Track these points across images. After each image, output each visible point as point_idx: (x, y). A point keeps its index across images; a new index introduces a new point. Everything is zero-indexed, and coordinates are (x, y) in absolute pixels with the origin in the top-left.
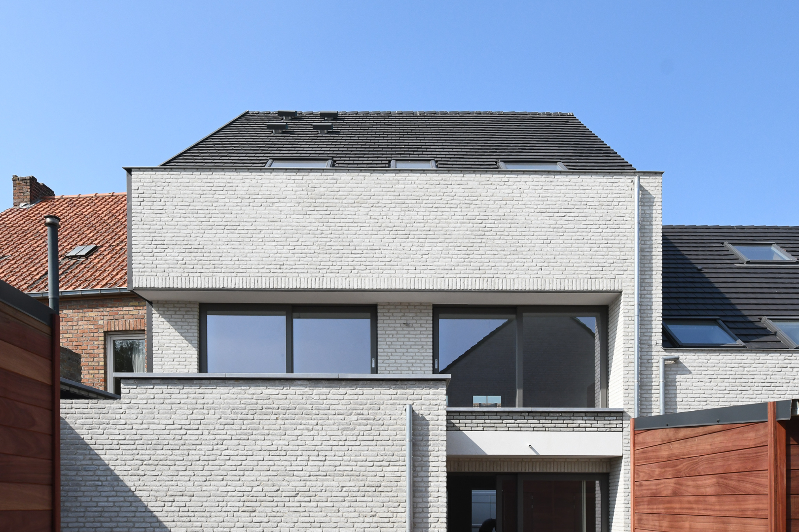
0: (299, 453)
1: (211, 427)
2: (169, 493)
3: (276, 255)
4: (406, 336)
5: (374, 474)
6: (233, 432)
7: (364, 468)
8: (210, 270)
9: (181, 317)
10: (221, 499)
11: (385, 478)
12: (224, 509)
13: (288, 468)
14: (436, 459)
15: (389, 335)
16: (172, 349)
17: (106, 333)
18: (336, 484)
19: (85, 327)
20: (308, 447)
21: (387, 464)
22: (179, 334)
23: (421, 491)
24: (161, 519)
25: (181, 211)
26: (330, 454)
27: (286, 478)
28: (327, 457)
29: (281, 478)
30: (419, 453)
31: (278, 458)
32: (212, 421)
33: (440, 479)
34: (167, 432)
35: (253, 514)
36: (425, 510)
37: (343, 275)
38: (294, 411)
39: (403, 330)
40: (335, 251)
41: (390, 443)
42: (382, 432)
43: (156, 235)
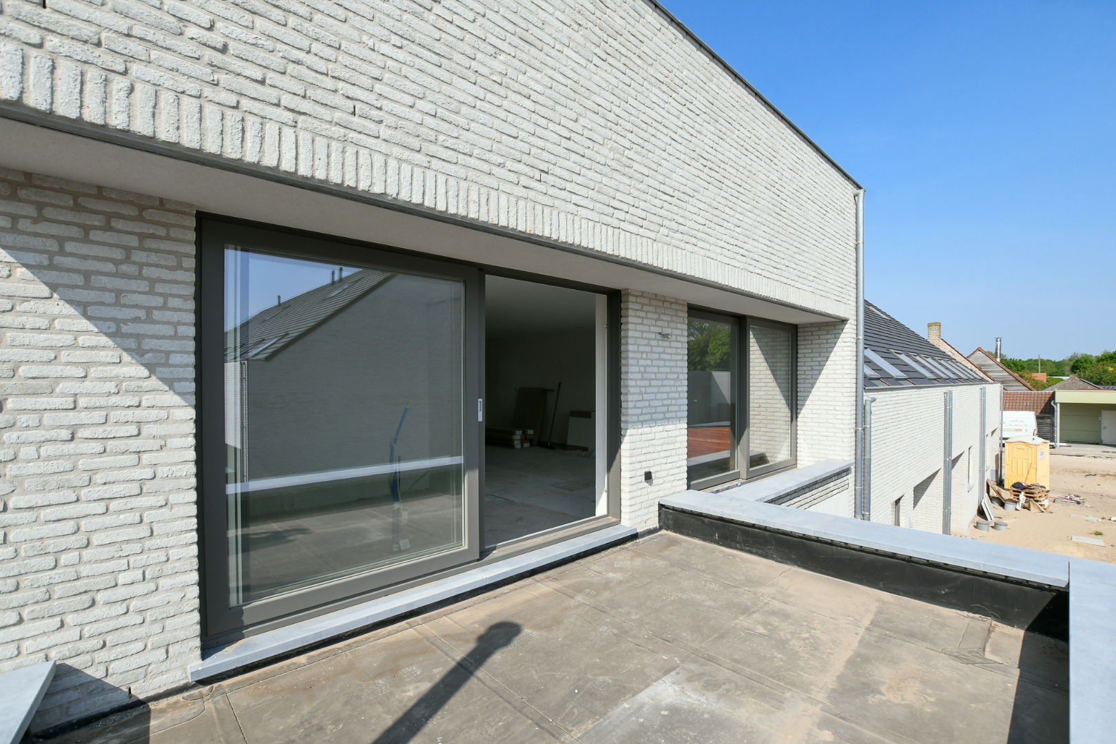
8: (337, 115)
9: (118, 254)
16: (64, 386)
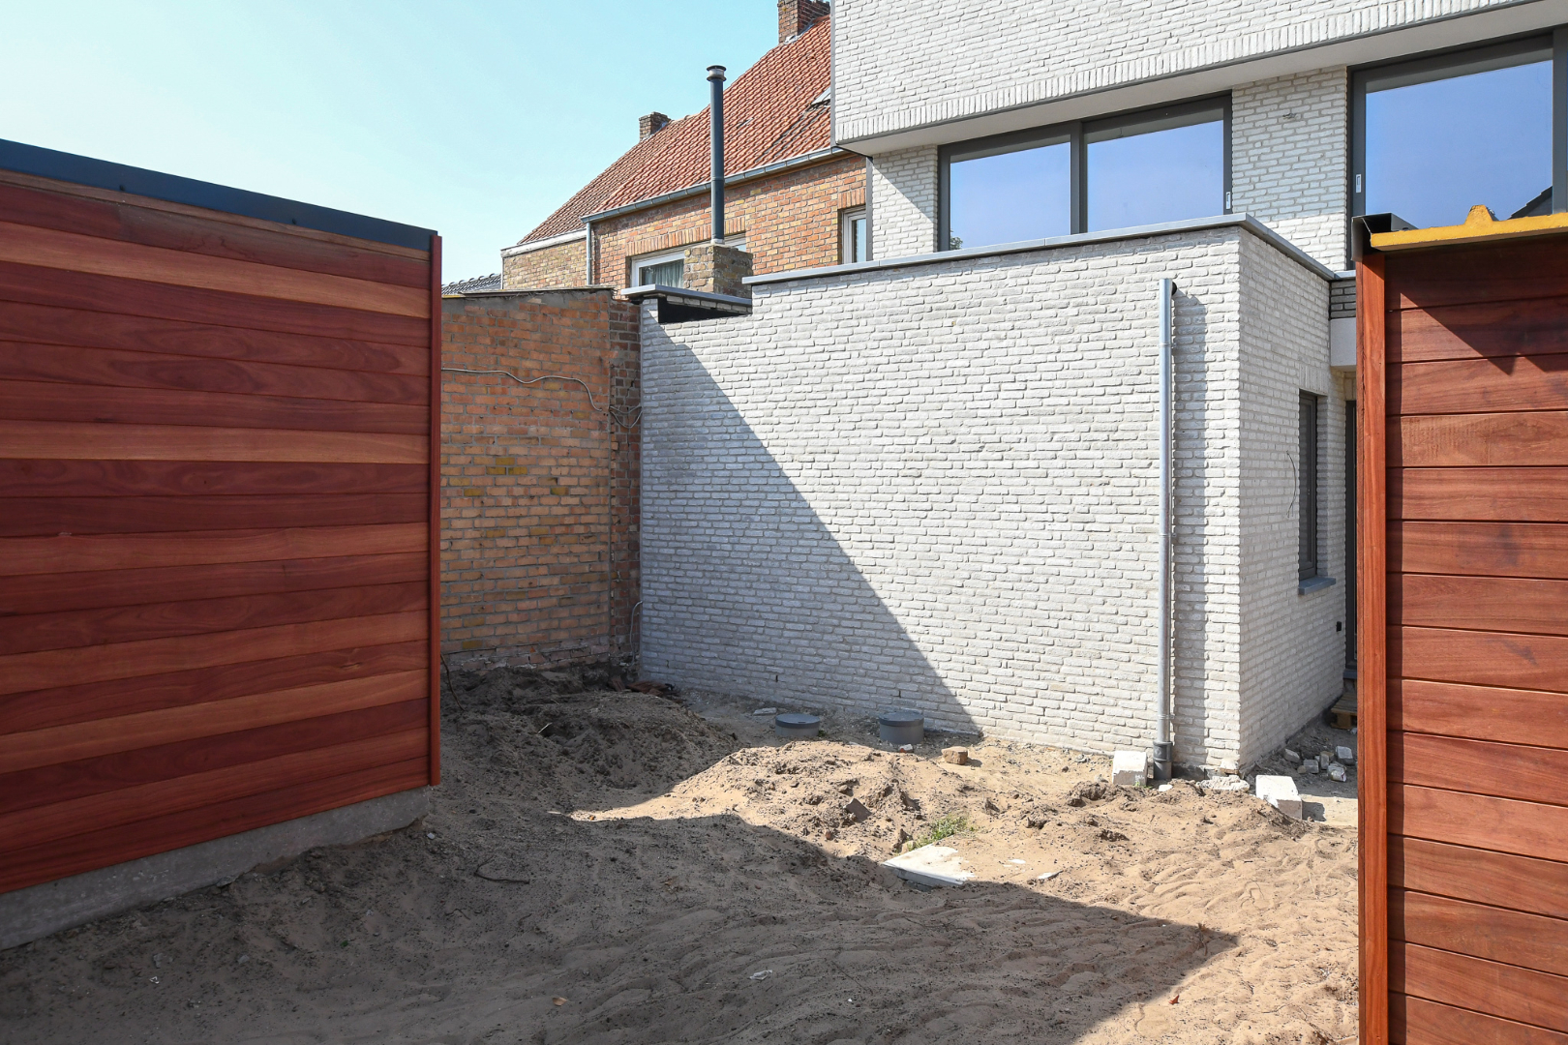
0: (985, 379)
1: (861, 345)
2: (808, 449)
3: (1038, 44)
4: (1288, 139)
5: (1106, 408)
6: (891, 351)
7: (1088, 400)
8: (939, 92)
9: (911, 172)
10: (873, 457)
11: (1125, 415)
12: (878, 473)
13: (969, 405)
14: (1220, 375)
15: (1254, 143)
16: (899, 224)
17: (841, 212)
18: (1042, 428)
19: (816, 207)
20: (997, 369)
21: (1129, 389)
22: (907, 201)
23: (1190, 438)
24: (799, 488)
25: (899, 10)
26: (1033, 378)
27: (967, 421)
28: (1028, 383)
29: (958, 421)
30: (1186, 367)
31: (953, 389)
32: (863, 337)
33: (1227, 414)
34: (806, 357)
35: (918, 481)
36: (1198, 473)
37: (1150, 52)
38: (977, 309)
39: (1283, 129)
40: (1136, 13)
41: (1134, 351)
42: (1119, 333)
43: (866, 55)
